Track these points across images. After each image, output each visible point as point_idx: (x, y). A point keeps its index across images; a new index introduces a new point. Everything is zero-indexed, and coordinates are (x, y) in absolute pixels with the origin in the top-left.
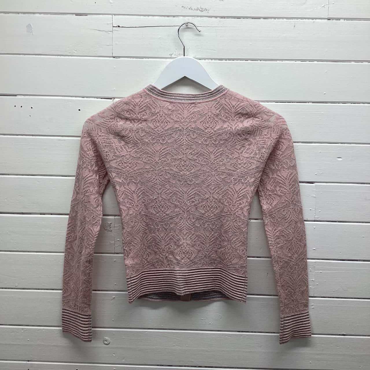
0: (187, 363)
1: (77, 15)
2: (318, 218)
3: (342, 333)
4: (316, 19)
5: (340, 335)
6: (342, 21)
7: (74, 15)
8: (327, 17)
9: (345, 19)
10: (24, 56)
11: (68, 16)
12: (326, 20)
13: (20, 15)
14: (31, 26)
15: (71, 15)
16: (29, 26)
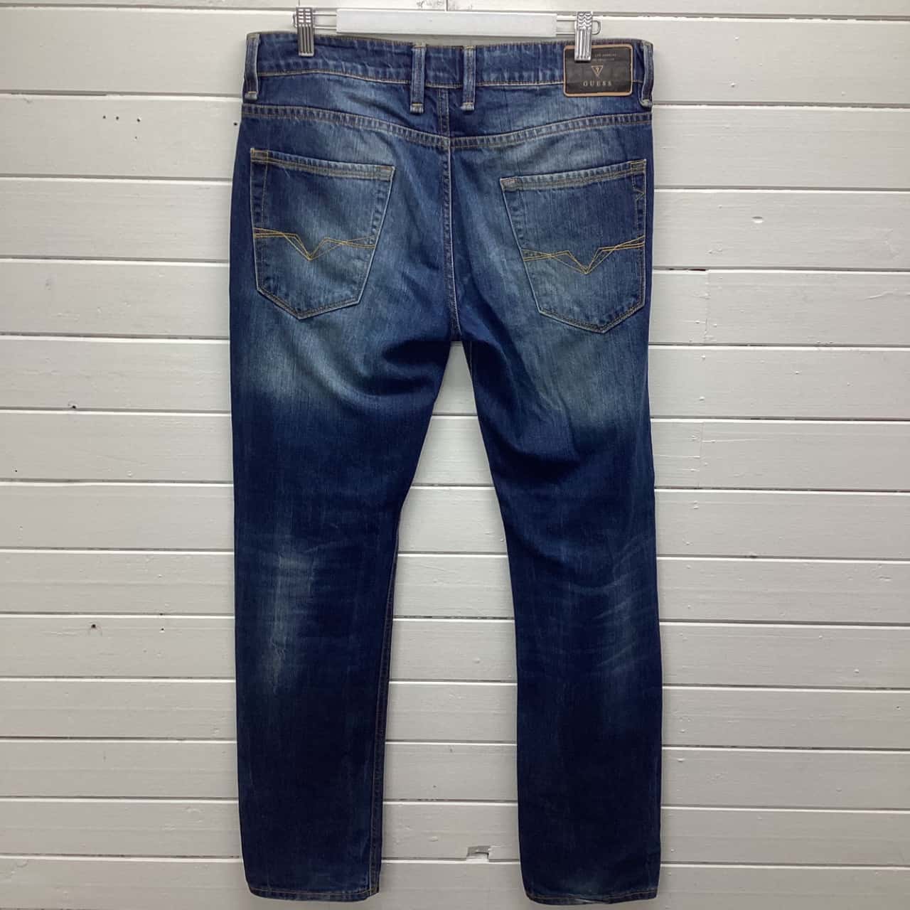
0: (460, 612)
2: (711, 339)
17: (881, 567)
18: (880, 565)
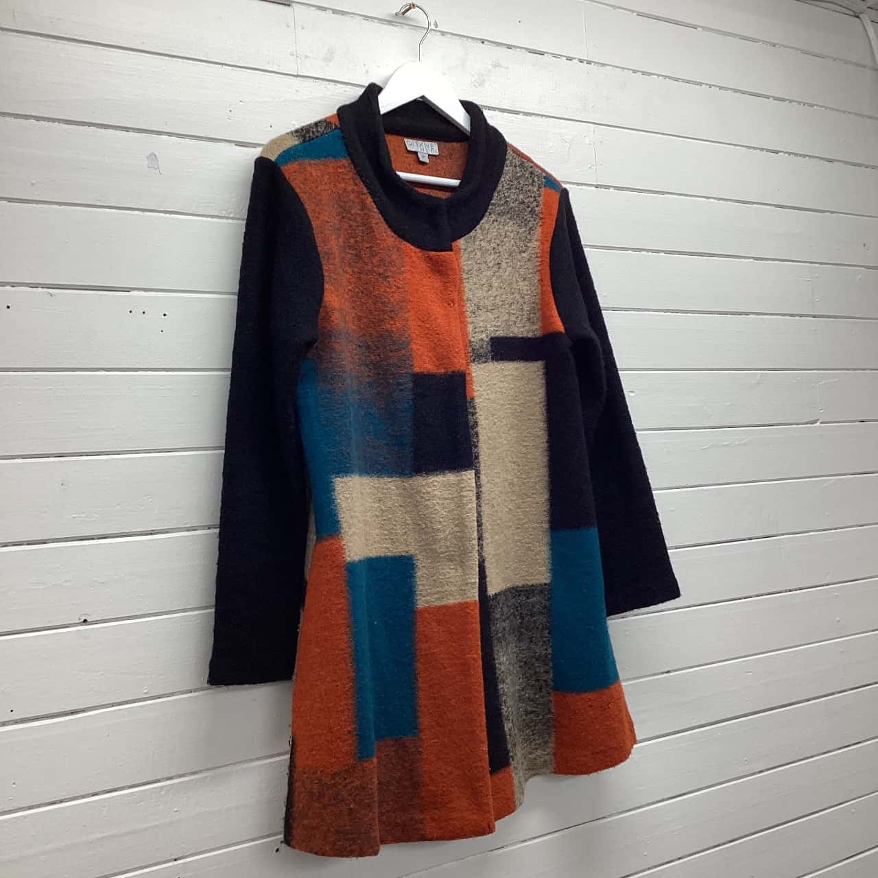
1: (239, 144)
3: (666, 670)
4: (582, 184)
5: (663, 673)
6: (611, 190)
7: (233, 146)
8: (595, 184)
9: (616, 188)
10: (141, 213)
11: (223, 144)
12: (594, 188)
13: (131, 134)
14: (156, 156)
15: (228, 144)
16: (152, 157)
17: (744, 663)
18: (744, 661)
